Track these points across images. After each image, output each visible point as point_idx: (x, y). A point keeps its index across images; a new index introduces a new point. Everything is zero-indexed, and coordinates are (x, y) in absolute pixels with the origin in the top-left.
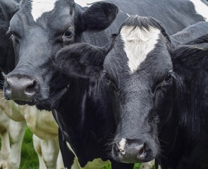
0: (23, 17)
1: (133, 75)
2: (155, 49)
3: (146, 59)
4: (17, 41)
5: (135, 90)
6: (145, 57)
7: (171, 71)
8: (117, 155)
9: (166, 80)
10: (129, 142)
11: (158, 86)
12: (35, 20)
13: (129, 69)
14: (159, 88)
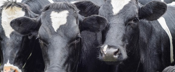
0: (48, 29)
1: (115, 15)
2: (129, 4)
3: (123, 8)
4: (45, 45)
5: (115, 22)
6: (123, 7)
7: (137, 16)
8: (102, 56)
9: (134, 21)
10: (109, 47)
11: (129, 23)
12: (56, 31)
13: (113, 12)
14: (129, 24)
